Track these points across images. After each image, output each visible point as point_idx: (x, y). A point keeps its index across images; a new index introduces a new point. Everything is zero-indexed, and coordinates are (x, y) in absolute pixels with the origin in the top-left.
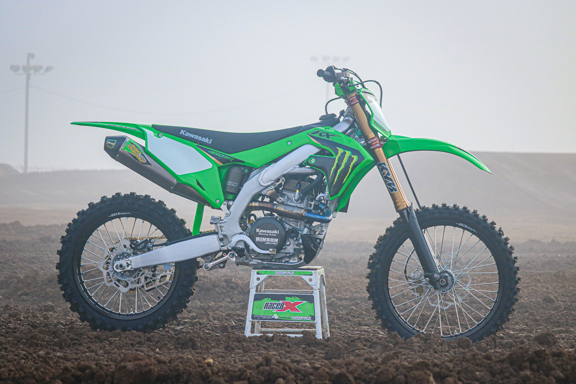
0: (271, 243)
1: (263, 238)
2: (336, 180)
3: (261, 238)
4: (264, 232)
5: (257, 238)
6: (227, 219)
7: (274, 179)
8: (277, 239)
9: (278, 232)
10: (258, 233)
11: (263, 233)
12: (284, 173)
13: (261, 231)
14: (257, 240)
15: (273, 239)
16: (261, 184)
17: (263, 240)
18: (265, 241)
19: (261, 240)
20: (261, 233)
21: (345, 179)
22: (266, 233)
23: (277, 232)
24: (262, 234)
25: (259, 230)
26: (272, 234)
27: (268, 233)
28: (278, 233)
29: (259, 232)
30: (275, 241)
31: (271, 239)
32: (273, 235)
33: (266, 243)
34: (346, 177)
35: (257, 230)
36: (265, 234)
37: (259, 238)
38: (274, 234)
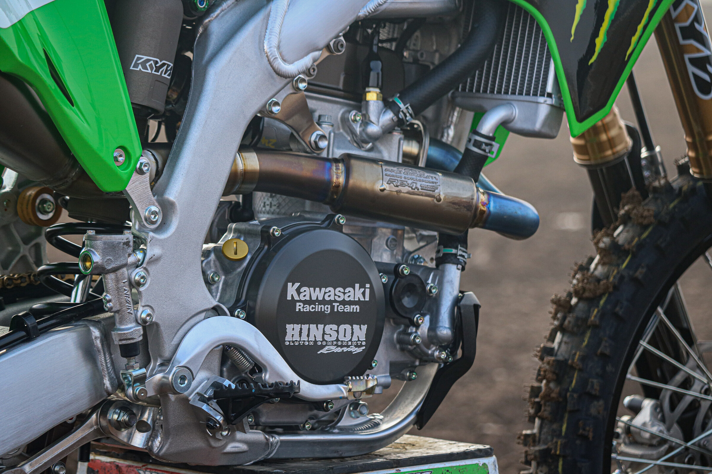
0: (339, 350)
1: (313, 327)
2: (600, 42)
3: (305, 327)
4: (314, 298)
5: (289, 327)
6: (162, 243)
7: (322, 43)
8: (364, 327)
9: (368, 291)
10: (294, 302)
11: (310, 302)
12: (362, 13)
13: (308, 292)
14: (288, 338)
15: (348, 327)
16: (276, 65)
17: (312, 338)
18: (319, 338)
19: (304, 338)
20: (305, 302)
21: (634, 39)
22: (323, 302)
23: (364, 294)
24: (308, 308)
25: (298, 291)
26: (344, 303)
27: (330, 302)
28: (367, 299)
29: (296, 298)
30: (355, 339)
31: (342, 327)
32: (348, 309)
33: (322, 347)
34: (640, 27)
35: (291, 290)
36: (319, 308)
37: (297, 327)
38: (351, 303)
